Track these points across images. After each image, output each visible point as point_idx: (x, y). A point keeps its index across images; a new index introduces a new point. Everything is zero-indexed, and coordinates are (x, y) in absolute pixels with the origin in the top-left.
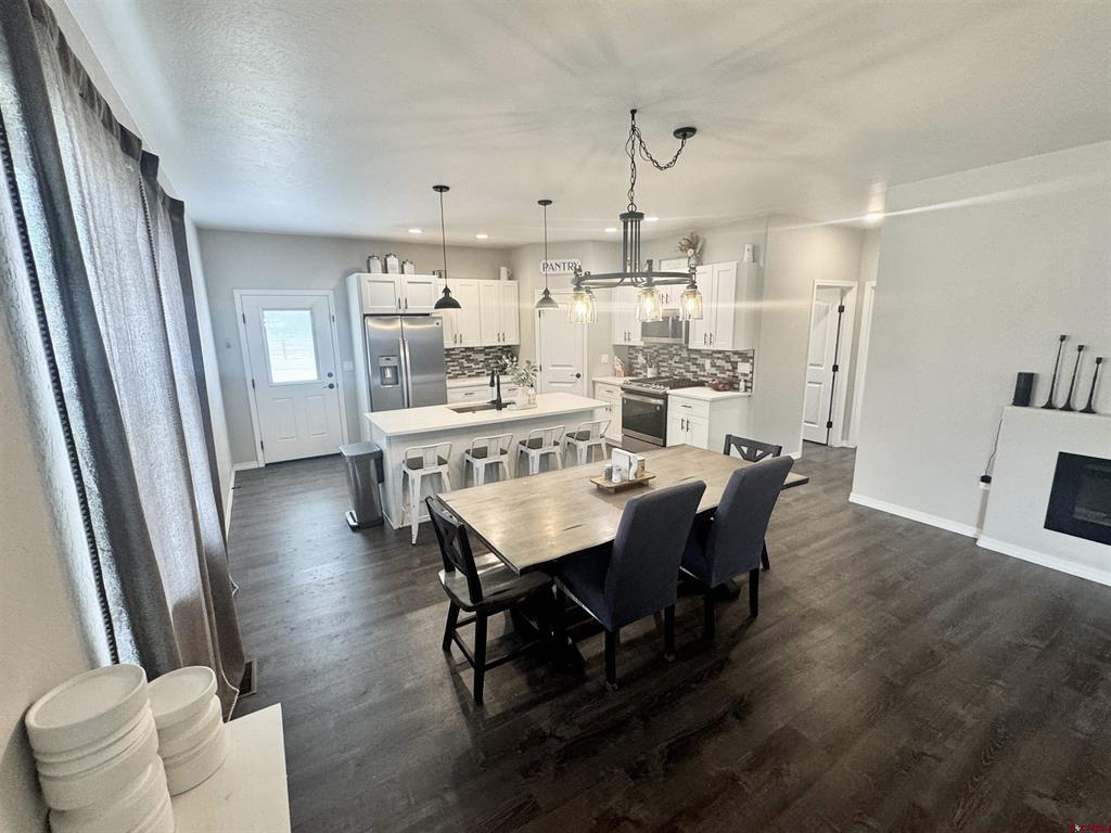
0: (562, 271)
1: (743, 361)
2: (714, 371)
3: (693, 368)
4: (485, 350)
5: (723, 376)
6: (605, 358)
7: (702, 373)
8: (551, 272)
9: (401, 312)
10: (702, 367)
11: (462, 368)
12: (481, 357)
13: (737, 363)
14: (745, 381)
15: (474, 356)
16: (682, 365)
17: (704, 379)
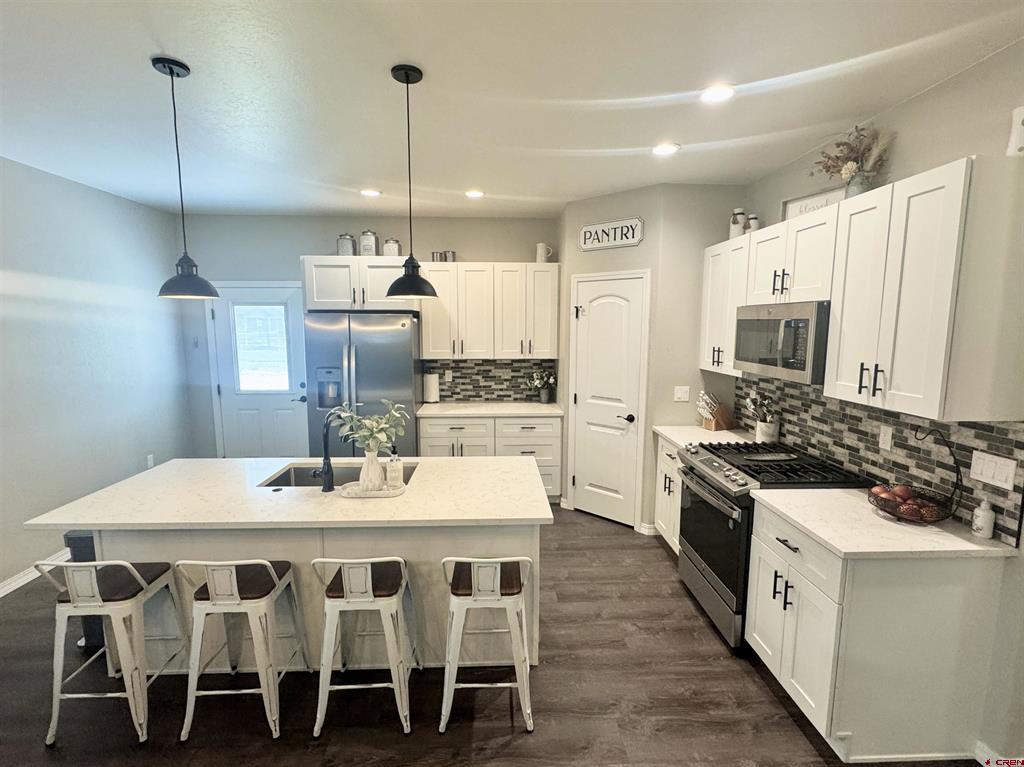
0: (612, 243)
1: (993, 450)
2: (900, 456)
3: (850, 439)
4: (511, 364)
5: (925, 475)
6: (681, 392)
7: (871, 456)
8: (596, 244)
9: (357, 307)
10: (872, 441)
11: (477, 387)
12: (507, 374)
13: (970, 450)
14: (996, 509)
15: (495, 372)
16: (826, 428)
17: (875, 471)
